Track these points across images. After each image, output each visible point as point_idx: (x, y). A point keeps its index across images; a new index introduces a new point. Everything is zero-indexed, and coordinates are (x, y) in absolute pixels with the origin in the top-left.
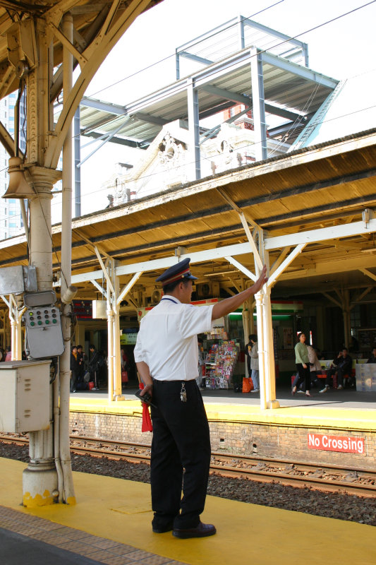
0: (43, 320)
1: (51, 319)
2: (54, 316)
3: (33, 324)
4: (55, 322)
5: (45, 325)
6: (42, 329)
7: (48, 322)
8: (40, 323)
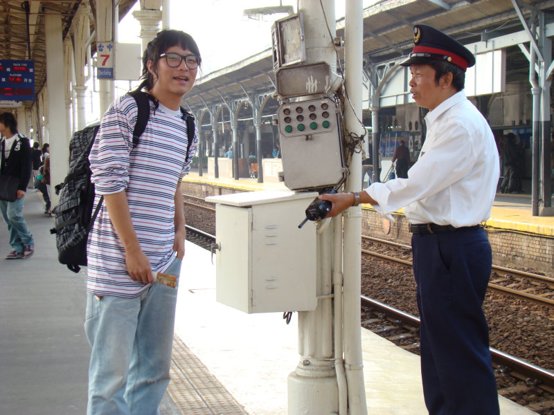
0: (307, 122)
1: (320, 120)
2: (325, 114)
3: (289, 129)
4: (326, 125)
5: (309, 131)
6: (305, 137)
7: (314, 126)
8: (302, 128)
